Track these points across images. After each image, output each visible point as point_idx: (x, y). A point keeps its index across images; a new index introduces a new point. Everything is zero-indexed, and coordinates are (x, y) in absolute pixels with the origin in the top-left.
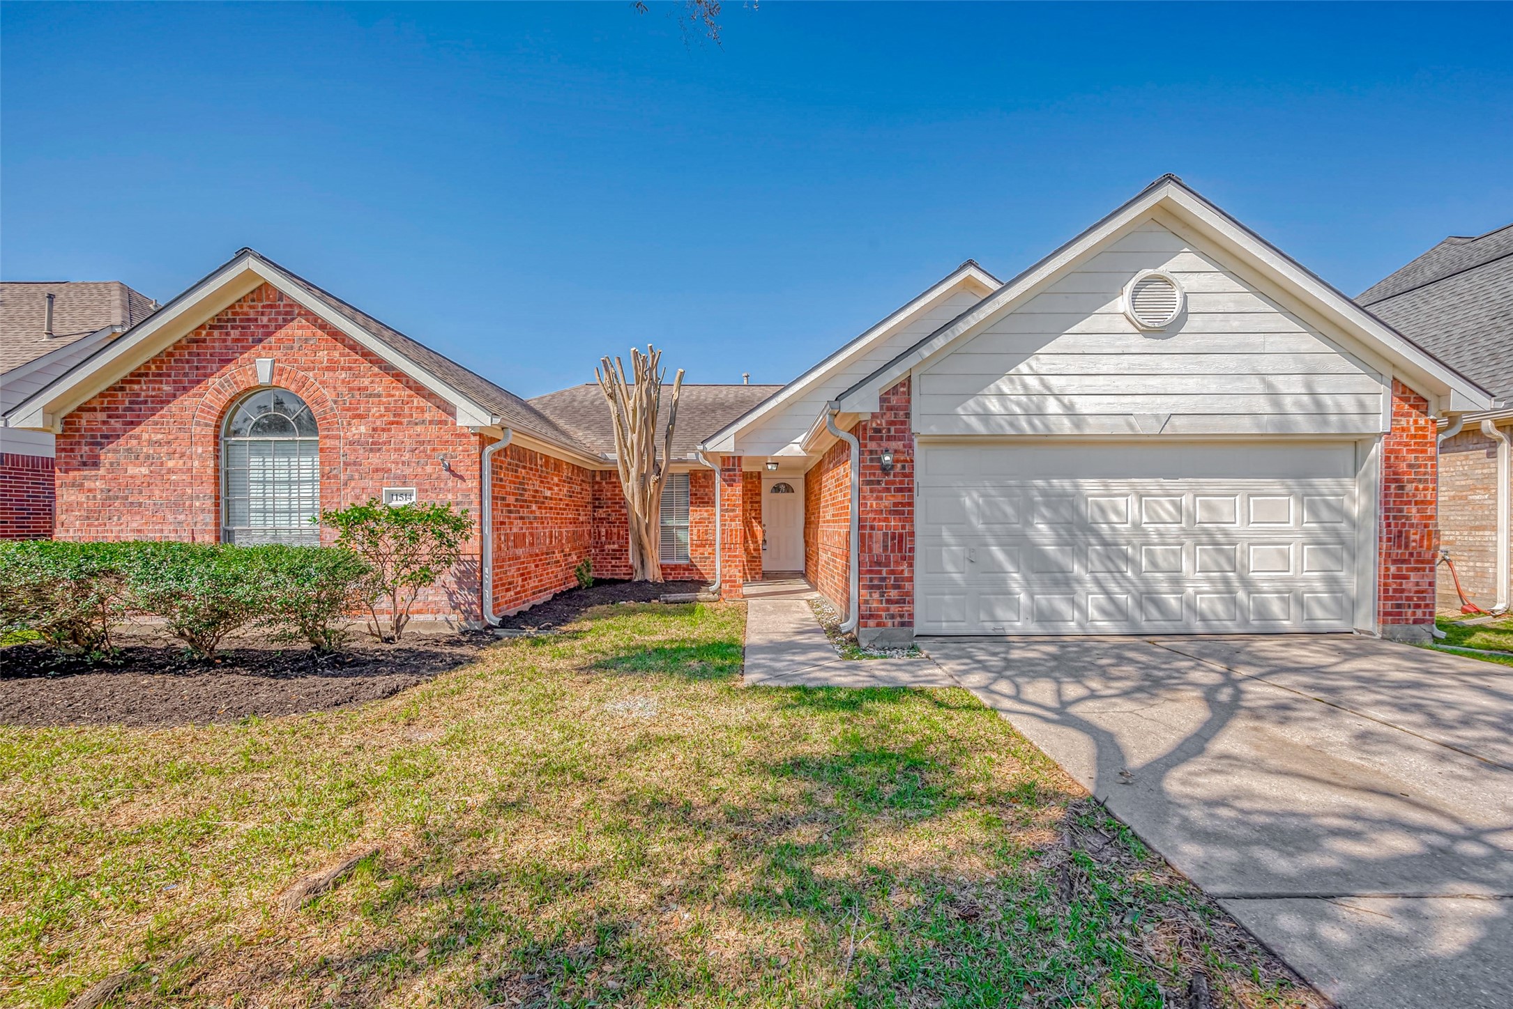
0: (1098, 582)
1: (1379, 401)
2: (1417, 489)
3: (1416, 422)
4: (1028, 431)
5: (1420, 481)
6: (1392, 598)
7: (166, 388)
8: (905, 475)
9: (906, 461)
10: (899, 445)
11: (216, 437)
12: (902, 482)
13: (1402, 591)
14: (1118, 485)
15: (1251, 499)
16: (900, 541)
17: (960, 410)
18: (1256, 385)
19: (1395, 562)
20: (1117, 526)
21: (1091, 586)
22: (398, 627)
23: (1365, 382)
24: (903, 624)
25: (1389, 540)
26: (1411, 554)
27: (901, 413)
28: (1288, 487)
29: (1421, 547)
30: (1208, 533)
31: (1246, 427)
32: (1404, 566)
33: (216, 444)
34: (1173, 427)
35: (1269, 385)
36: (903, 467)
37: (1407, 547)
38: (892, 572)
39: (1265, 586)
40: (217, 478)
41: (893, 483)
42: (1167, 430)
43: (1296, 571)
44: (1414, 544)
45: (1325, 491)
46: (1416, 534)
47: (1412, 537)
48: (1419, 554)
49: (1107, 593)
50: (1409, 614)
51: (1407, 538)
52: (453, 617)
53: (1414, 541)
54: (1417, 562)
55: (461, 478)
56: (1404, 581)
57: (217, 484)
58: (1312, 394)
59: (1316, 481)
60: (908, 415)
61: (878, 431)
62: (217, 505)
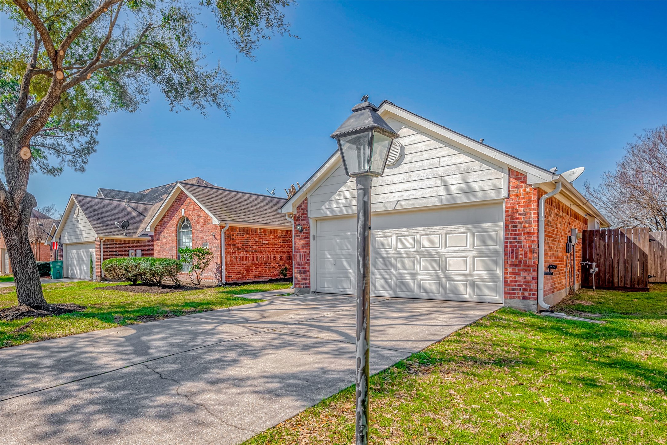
0: (381, 274)
1: (501, 182)
2: (525, 227)
3: (524, 190)
4: (345, 213)
5: (526, 222)
6: (509, 285)
7: (169, 219)
8: (306, 233)
9: (306, 228)
10: (304, 222)
11: (176, 231)
12: (305, 236)
13: (516, 281)
14: (388, 232)
15: (448, 235)
16: (305, 257)
17: (323, 207)
18: (438, 182)
19: (511, 266)
20: (388, 250)
21: (378, 276)
22: (198, 281)
23: (493, 173)
24: (306, 287)
25: (506, 254)
26: (520, 262)
27: (305, 210)
28: (468, 228)
29: (526, 257)
30: (429, 252)
31: (435, 202)
32: (517, 268)
33: (176, 233)
34: (401, 205)
35: (445, 182)
36: (306, 230)
37: (517, 258)
38: (303, 268)
39: (456, 278)
40: (176, 242)
41: (303, 236)
42: (398, 207)
43: (470, 271)
44: (521, 256)
45: (490, 230)
46: (522, 251)
47: (520, 253)
48: (526, 262)
49: (384, 278)
50: (520, 294)
51: (517, 253)
52: (216, 281)
53: (521, 255)
54: (525, 266)
55: (217, 239)
56: (517, 276)
57: (176, 243)
58: (466, 183)
59: (483, 225)
60: (307, 211)
61: (299, 217)
62: (176, 249)
